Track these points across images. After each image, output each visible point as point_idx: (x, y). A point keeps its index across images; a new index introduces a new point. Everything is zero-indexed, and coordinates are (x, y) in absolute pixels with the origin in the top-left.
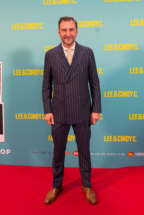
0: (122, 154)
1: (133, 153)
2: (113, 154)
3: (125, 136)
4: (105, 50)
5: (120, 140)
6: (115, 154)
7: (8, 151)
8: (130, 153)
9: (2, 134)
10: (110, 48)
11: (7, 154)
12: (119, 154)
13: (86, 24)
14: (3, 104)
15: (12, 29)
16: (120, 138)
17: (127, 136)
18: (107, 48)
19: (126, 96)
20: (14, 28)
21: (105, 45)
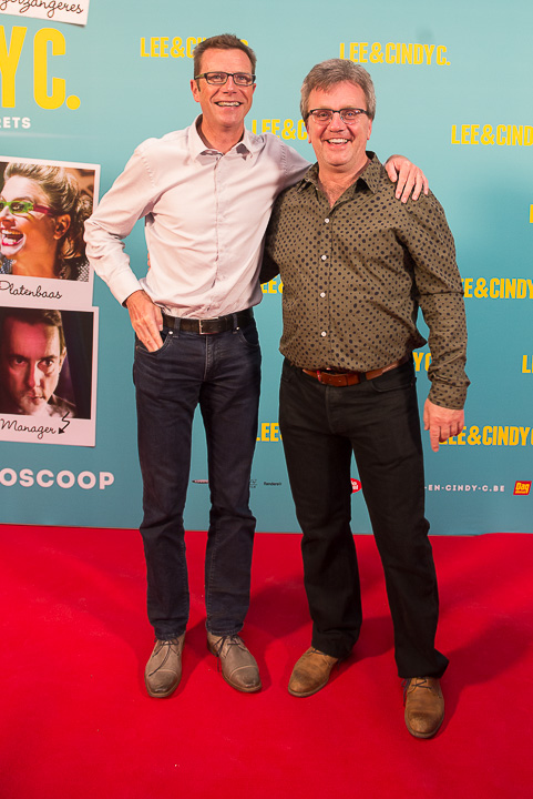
0: (496, 488)
1: (529, 483)
2: (468, 488)
3: (507, 428)
4: (454, 141)
5: (490, 439)
6: (474, 488)
7: (107, 479)
8: (523, 483)
9: (88, 416)
10: (468, 138)
11: (102, 487)
12: (485, 487)
13: (393, 52)
14: (96, 310)
15: (143, 54)
16: (490, 435)
17: (512, 428)
18: (458, 137)
19: (513, 297)
20: (148, 50)
21: (454, 127)
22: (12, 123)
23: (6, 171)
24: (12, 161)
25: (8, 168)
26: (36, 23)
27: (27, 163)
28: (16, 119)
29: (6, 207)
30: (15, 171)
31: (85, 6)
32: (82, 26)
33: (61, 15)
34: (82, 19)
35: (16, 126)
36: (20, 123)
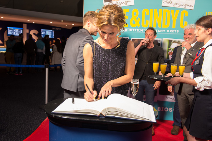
22: (174, 31)
23: (172, 42)
24: (174, 40)
25: (173, 41)
26: (181, 9)
27: (177, 40)
28: (175, 31)
29: (171, 50)
30: (174, 42)
31: (193, 5)
32: (192, 10)
33: (188, 8)
34: (192, 8)
35: (175, 32)
36: (176, 31)
